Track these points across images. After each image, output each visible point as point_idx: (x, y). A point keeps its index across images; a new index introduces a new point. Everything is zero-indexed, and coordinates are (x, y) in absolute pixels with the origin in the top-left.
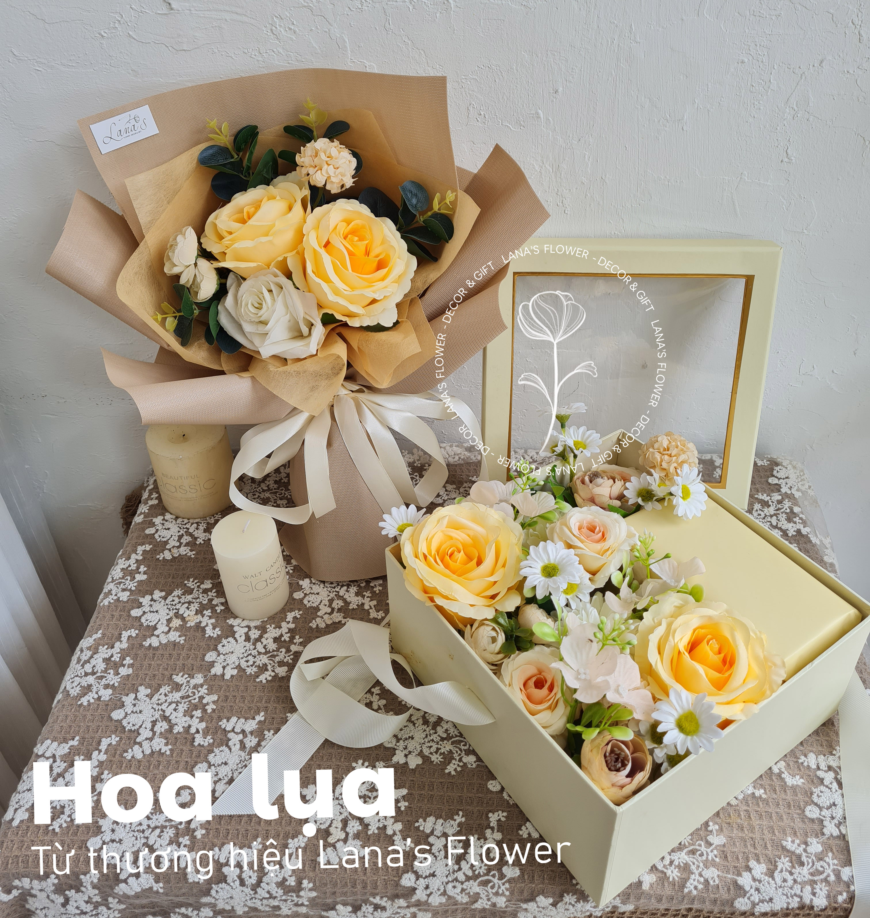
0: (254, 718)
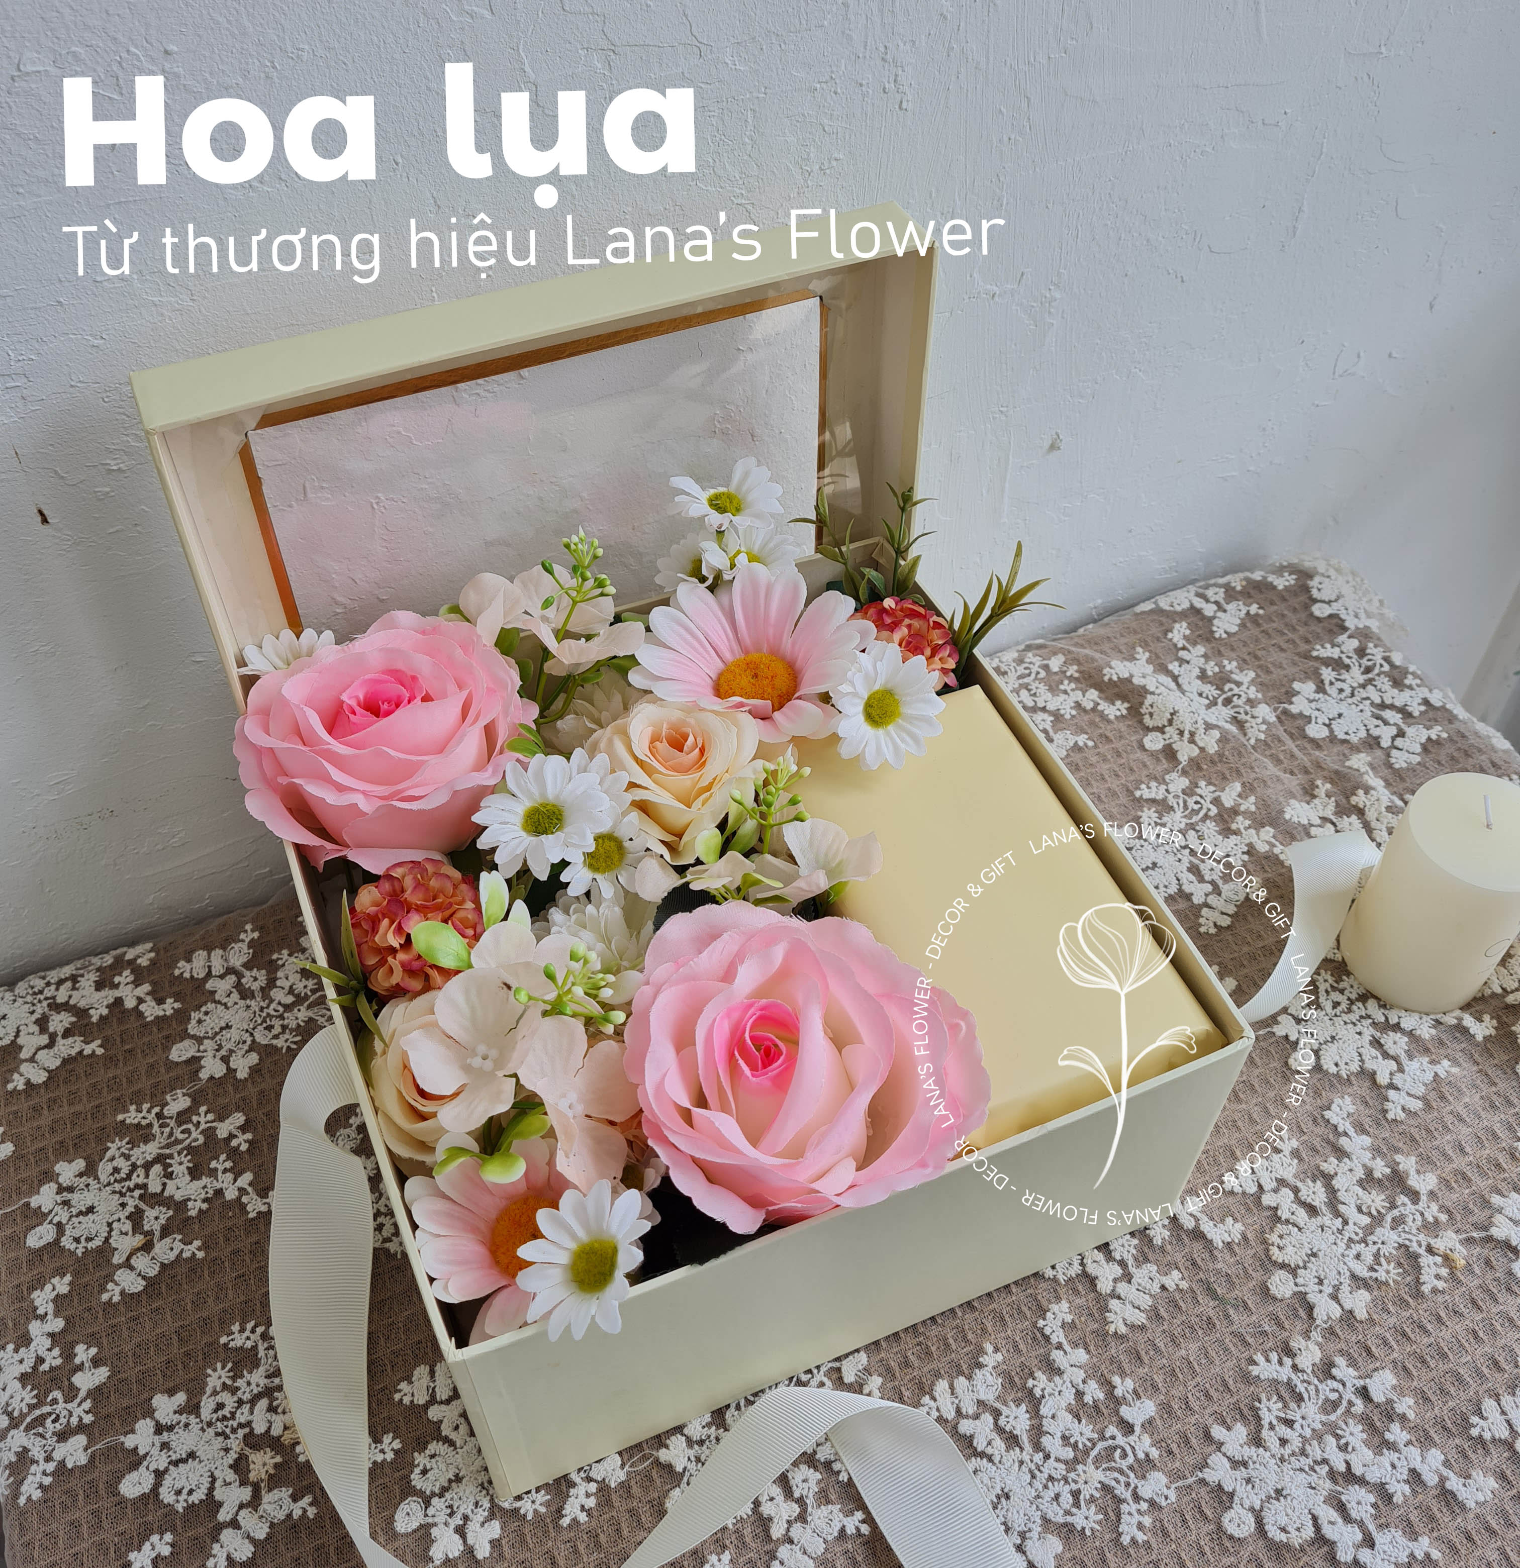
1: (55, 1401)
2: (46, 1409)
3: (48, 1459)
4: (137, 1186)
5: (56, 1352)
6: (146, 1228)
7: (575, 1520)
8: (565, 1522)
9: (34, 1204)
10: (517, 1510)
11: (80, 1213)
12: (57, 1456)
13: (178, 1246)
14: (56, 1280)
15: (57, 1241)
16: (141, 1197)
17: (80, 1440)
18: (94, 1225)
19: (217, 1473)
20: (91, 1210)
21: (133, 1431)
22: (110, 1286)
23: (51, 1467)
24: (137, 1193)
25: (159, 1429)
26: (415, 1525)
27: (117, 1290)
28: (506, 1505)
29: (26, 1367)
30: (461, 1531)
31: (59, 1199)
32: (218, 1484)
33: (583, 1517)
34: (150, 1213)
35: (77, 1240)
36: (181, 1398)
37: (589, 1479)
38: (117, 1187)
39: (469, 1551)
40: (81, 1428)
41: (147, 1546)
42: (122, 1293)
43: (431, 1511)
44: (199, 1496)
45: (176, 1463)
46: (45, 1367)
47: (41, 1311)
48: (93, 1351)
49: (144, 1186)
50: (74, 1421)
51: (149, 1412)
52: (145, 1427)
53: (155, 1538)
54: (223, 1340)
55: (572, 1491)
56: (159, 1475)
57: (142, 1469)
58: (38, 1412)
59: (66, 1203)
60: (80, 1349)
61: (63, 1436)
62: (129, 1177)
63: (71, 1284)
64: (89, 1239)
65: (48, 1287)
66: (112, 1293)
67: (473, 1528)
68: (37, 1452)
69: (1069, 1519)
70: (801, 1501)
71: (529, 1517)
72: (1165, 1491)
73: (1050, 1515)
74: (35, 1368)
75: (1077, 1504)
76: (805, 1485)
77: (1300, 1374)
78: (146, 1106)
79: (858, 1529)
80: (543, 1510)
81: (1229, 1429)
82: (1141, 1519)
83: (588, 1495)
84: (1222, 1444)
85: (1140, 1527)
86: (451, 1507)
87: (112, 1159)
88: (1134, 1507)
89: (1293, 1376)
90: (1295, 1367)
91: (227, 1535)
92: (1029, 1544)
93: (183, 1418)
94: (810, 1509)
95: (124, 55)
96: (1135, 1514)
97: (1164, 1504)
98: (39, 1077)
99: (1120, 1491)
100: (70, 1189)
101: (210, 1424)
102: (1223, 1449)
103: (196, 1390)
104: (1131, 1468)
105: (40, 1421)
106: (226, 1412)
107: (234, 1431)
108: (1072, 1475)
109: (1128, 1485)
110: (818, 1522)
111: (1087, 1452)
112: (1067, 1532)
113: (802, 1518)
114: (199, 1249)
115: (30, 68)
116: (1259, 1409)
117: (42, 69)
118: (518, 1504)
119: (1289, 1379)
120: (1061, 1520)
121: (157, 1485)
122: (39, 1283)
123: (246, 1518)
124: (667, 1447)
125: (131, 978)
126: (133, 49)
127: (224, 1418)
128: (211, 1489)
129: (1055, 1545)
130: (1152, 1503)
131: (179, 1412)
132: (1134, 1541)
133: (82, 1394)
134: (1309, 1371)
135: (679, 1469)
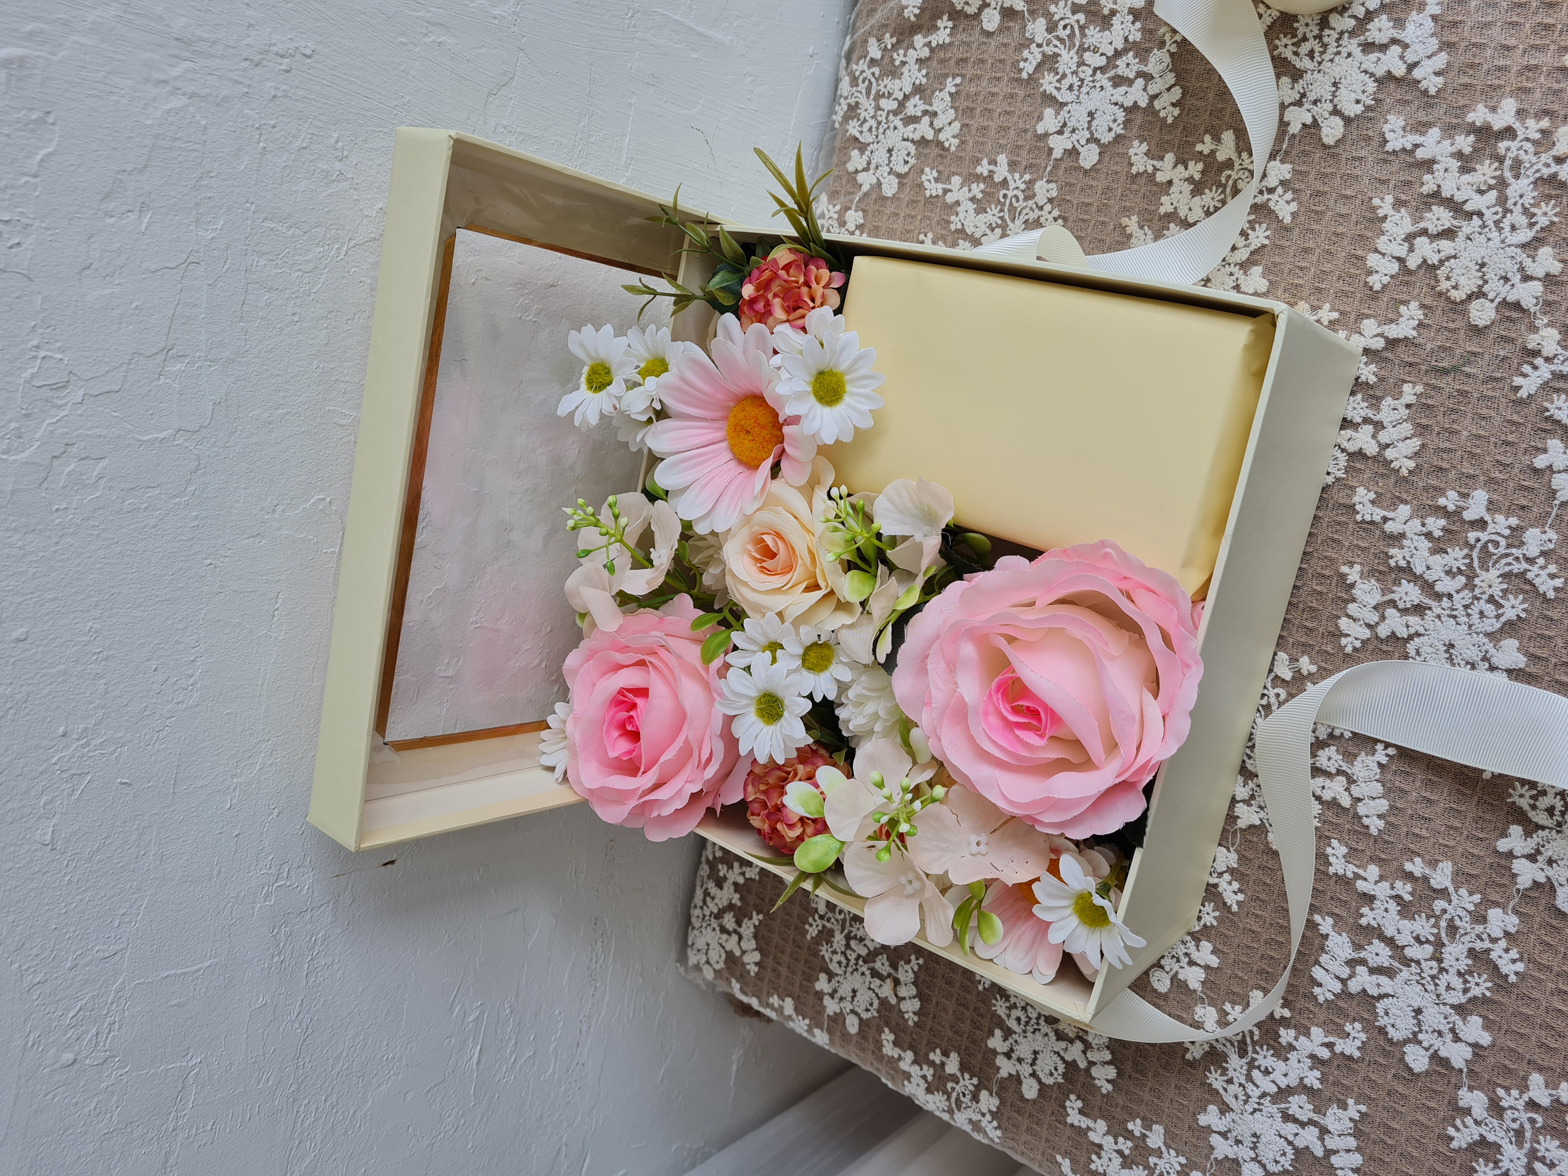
0: (1326, 937)
1: (953, 1089)
2: (954, 1095)
3: (983, 1115)
4: (857, 959)
5: (925, 1067)
6: (885, 974)
7: (1238, 903)
8: (1235, 908)
9: (831, 1014)
10: (1205, 926)
11: (853, 997)
12: (985, 1110)
13: (907, 967)
14: (883, 1036)
15: (861, 1019)
16: (865, 962)
17: (984, 1094)
18: (864, 997)
19: (1056, 1049)
20: (854, 991)
21: (999, 1068)
22: (906, 1016)
23: (988, 1117)
24: (860, 962)
25: (1008, 1055)
26: (1168, 982)
27: (912, 1015)
28: (1197, 928)
29: (924, 1085)
30: (1192, 963)
31: (836, 1000)
32: (1062, 1054)
33: (1241, 897)
34: (878, 965)
35: (867, 1010)
36: (998, 1033)
37: (1221, 874)
38: (850, 969)
39: (1207, 968)
40: (978, 1088)
41: (1069, 1110)
42: (915, 1013)
43: (1167, 968)
44: (1061, 1068)
45: (1033, 1064)
46: (930, 1078)
47: (896, 1056)
48: (938, 1051)
49: (859, 957)
50: (971, 1088)
51: (994, 1052)
52: (1000, 1061)
53: (1068, 1104)
54: (981, 988)
55: (1220, 889)
56: (1034, 1075)
57: (1024, 1080)
58: (953, 1100)
59: (842, 999)
60: (932, 1056)
61: (975, 1098)
62: (848, 960)
63: (891, 1031)
64: (871, 1004)
65: (885, 1042)
66: (912, 1019)
67: (1195, 955)
68: (976, 1117)
69: (1503, 619)
70: (1340, 772)
71: (1215, 924)
72: (1545, 537)
73: (1490, 629)
74: (926, 1081)
75: (1499, 606)
76: (1332, 761)
77: (1556, 361)
78: (811, 920)
79: (1387, 755)
80: (1217, 914)
81: (1545, 451)
82: (1547, 571)
83: (1230, 883)
84: (1551, 466)
85: (1552, 576)
86: (1173, 956)
87: (831, 960)
88: (1535, 569)
89: (1553, 367)
90: (1548, 360)
91: (1094, 1071)
92: (1494, 660)
93: (1011, 1040)
94: (1349, 772)
95: (57, 767)
96: (1541, 572)
97: (1551, 546)
98: (757, 957)
99: (1517, 568)
100: (835, 991)
101: (1025, 1032)
102: (1555, 469)
103: (1000, 1023)
104: (1509, 546)
105: (958, 1103)
106: (1024, 1019)
107: (1038, 1024)
108: (1477, 591)
109: (1517, 559)
110: (1362, 775)
111: (1470, 566)
112: (1510, 628)
113: (1351, 781)
114: (917, 959)
115: (48, 837)
116: (1552, 416)
117: (51, 829)
118: (1202, 923)
119: (1553, 373)
120: (1498, 625)
121: (1039, 1081)
122: (879, 1046)
123: (1092, 1056)
124: (1238, 817)
125: (725, 867)
126: (54, 761)
127: (1027, 1023)
128: (1062, 1059)
129: (1511, 644)
130: (1543, 554)
131: (1005, 1039)
132: (1556, 589)
133: (959, 1074)
134: (1560, 351)
135: (1258, 822)
